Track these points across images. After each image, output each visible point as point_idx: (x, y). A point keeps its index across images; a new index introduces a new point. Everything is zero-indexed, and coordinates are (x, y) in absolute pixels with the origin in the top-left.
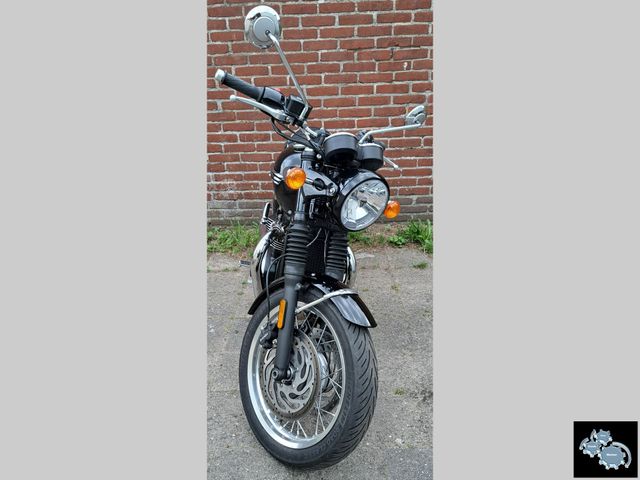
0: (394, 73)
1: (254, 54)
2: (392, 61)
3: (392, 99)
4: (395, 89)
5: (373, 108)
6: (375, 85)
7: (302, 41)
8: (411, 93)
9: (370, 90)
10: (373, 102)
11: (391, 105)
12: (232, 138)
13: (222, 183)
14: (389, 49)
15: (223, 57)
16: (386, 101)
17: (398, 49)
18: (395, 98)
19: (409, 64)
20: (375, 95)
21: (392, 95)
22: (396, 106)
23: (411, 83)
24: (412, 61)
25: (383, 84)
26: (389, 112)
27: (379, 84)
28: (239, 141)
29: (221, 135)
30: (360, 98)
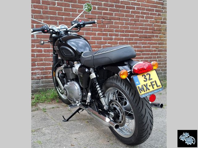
0: (103, 29)
1: (52, 15)
2: (102, 24)
3: (102, 38)
4: (104, 35)
5: (96, 41)
6: (97, 32)
7: (71, 13)
8: (109, 36)
9: (95, 34)
10: (96, 39)
11: (102, 40)
12: (41, 51)
13: (34, 72)
14: (101, 20)
15: (39, 15)
16: (100, 39)
17: (104, 20)
18: (104, 38)
19: (108, 25)
20: (97, 36)
21: (103, 37)
22: (104, 41)
23: (109, 33)
24: (109, 25)
25: (100, 32)
26: (102, 43)
27: (98, 32)
28: (43, 52)
29: (35, 49)
30: (92, 37)
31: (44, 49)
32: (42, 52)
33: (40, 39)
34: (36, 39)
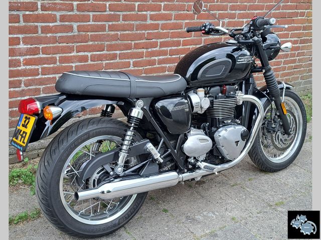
23: (218, 12)
28: (89, 61)
29: (74, 56)
30: (186, 23)
31: (91, 53)
32: (87, 61)
33: (84, 33)
34: (76, 34)
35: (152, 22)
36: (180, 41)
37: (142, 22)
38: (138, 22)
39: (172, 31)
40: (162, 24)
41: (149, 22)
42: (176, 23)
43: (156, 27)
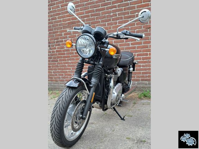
35: (132, 46)
36: (148, 53)
37: (128, 46)
38: (126, 47)
39: (143, 49)
40: (137, 47)
41: (131, 46)
42: (145, 45)
43: (134, 48)
